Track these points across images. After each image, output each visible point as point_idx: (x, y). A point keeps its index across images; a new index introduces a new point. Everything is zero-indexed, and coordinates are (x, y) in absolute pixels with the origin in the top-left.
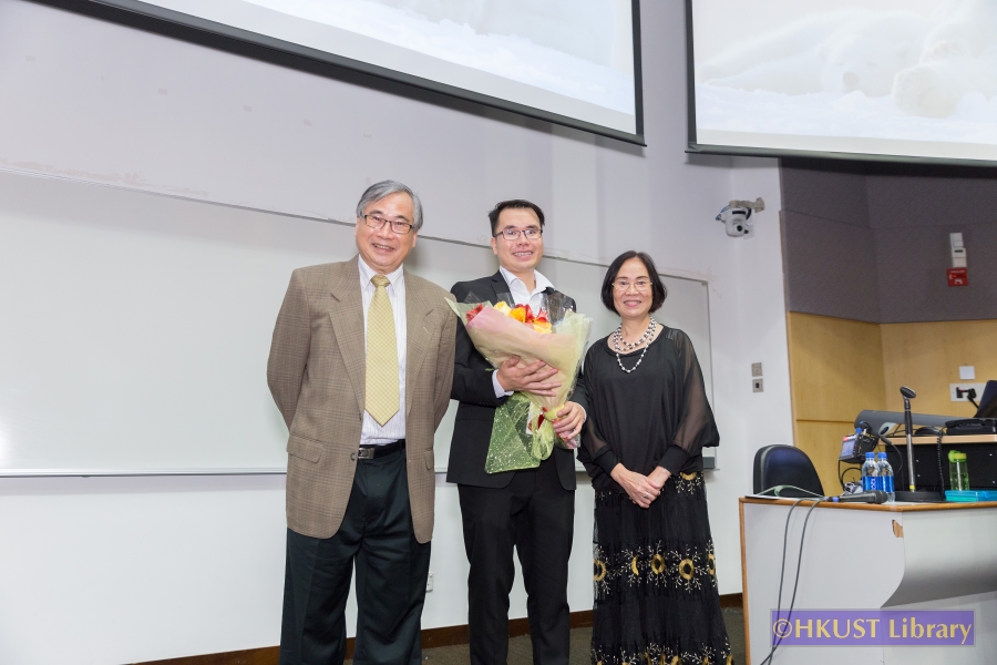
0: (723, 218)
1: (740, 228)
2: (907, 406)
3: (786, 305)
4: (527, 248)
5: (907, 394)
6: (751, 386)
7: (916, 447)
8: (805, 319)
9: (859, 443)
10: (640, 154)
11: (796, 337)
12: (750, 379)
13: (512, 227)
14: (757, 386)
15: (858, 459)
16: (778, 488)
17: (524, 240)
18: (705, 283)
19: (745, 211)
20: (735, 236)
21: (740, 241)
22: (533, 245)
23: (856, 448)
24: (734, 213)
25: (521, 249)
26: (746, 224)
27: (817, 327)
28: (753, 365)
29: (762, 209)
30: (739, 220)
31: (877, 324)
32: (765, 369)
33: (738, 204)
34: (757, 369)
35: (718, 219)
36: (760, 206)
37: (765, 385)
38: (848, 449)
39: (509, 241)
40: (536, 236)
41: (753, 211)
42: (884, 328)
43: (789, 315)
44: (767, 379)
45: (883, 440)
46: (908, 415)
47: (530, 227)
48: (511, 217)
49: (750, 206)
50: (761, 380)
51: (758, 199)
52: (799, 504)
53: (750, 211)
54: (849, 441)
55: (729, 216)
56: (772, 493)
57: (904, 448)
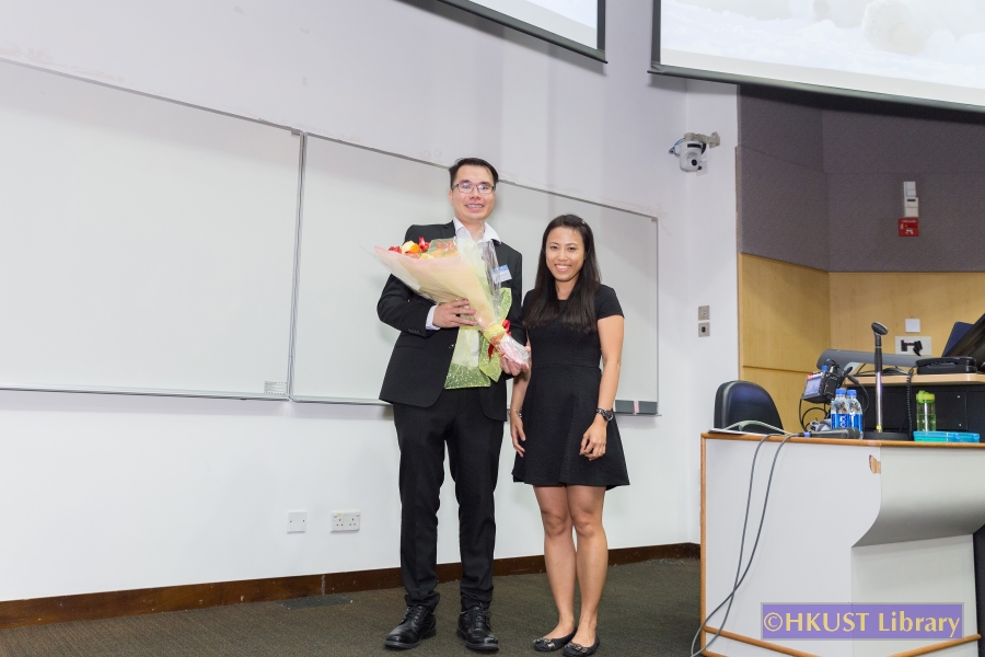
0: (677, 151)
1: (694, 163)
2: (878, 343)
3: (738, 246)
4: (478, 202)
5: (879, 330)
6: (696, 330)
7: (885, 388)
8: (755, 261)
9: (825, 381)
10: (601, 72)
11: (746, 280)
12: (696, 323)
13: (466, 181)
14: (704, 330)
15: (824, 398)
16: (743, 424)
17: (476, 194)
18: (655, 220)
19: (700, 145)
20: (687, 171)
21: (693, 176)
22: (485, 200)
23: (822, 386)
24: (689, 146)
25: (473, 202)
26: (702, 159)
27: (767, 271)
28: (700, 308)
29: (718, 144)
30: (694, 154)
31: (826, 272)
32: (712, 313)
33: (694, 137)
34: (704, 312)
35: (672, 152)
36: (716, 141)
37: (712, 329)
38: (813, 387)
39: (464, 193)
40: (489, 191)
41: (708, 146)
42: (833, 276)
43: (740, 256)
44: (714, 323)
45: (850, 378)
46: (878, 353)
47: (484, 183)
48: (467, 172)
49: (705, 140)
50: (708, 324)
51: (713, 134)
52: (767, 440)
53: (705, 145)
54: (813, 379)
55: (684, 149)
56: (737, 428)
57: (872, 388)
